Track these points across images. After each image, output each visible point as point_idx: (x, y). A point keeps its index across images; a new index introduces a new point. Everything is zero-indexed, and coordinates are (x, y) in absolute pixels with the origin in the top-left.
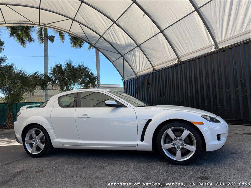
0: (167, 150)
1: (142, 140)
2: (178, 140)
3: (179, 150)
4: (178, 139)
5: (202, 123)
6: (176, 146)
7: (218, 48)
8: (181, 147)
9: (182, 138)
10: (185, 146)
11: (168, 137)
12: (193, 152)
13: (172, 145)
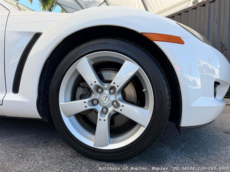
0: (73, 118)
1: (16, 89)
2: (106, 92)
3: (102, 119)
4: (106, 89)
5: (178, 40)
6: (99, 108)
8: (111, 109)
9: (115, 85)
10: (121, 108)
11: (81, 84)
12: (141, 125)
13: (86, 104)
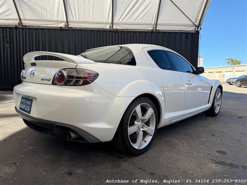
7: (113, 28)
